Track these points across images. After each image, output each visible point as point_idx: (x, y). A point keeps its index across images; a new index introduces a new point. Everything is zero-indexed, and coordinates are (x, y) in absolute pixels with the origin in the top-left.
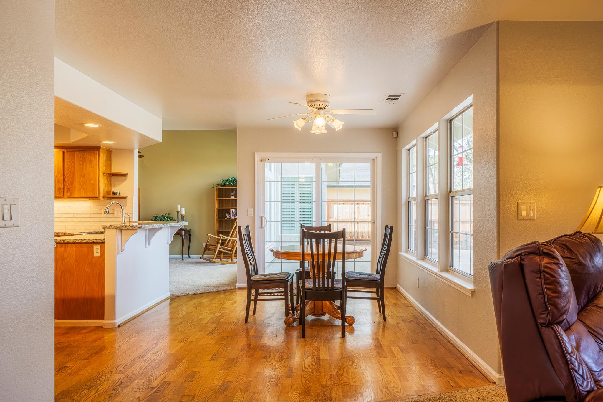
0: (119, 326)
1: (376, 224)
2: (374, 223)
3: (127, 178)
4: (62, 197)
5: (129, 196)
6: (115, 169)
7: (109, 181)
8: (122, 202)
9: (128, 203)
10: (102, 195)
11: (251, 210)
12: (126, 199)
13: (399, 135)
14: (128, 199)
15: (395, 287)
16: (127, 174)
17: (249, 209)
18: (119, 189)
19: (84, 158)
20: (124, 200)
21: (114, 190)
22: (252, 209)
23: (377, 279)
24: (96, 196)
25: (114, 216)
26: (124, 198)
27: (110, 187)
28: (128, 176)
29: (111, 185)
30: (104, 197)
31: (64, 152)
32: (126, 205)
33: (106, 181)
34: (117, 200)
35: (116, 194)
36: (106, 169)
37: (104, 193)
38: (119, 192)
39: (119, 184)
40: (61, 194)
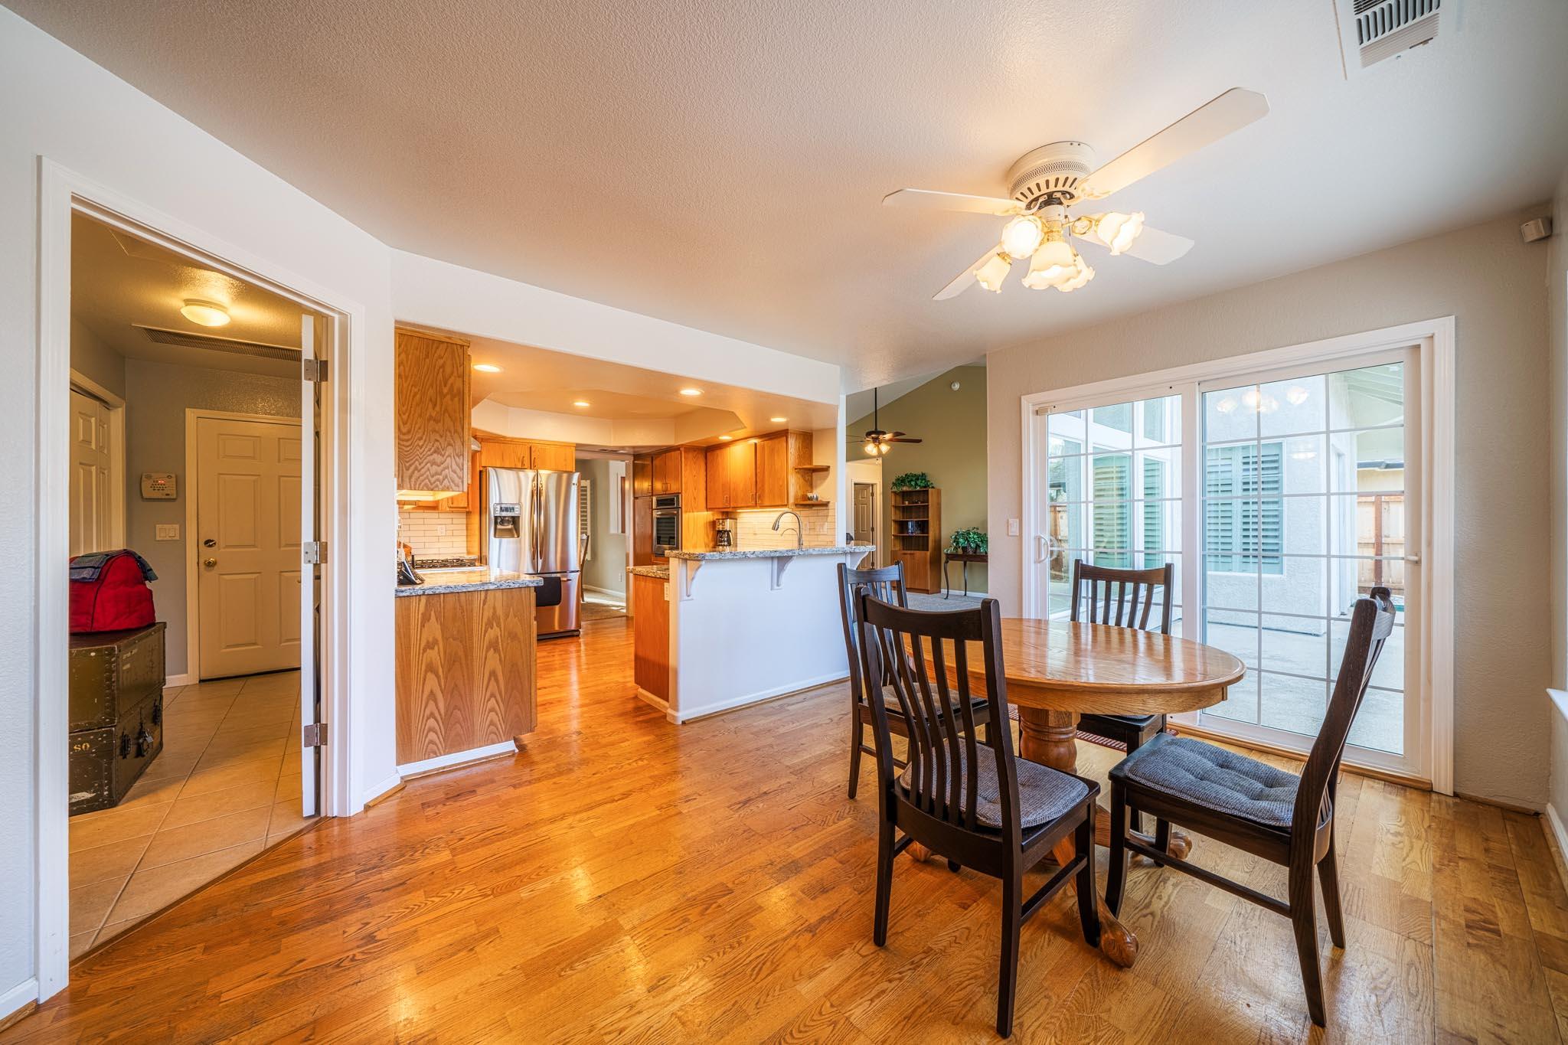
0: (684, 723)
1: (1430, 569)
2: (1418, 563)
3: (828, 474)
4: (755, 507)
5: (832, 502)
6: (818, 461)
7: (806, 479)
8: (822, 511)
9: (833, 512)
10: (791, 500)
11: (1014, 522)
12: (828, 506)
13: (1555, 231)
14: (832, 505)
15: (1537, 814)
16: (829, 467)
17: (1011, 521)
18: (819, 493)
19: (773, 448)
20: (824, 508)
21: (814, 494)
22: (1018, 520)
23: (1278, 820)
24: (781, 503)
25: (816, 533)
26: (826, 504)
27: (809, 488)
28: (831, 469)
29: (811, 486)
30: (796, 505)
31: (756, 444)
32: (827, 516)
33: (802, 480)
34: (814, 508)
35: (810, 499)
36: (800, 463)
37: (796, 499)
38: (815, 496)
39: (822, 483)
40: (754, 502)
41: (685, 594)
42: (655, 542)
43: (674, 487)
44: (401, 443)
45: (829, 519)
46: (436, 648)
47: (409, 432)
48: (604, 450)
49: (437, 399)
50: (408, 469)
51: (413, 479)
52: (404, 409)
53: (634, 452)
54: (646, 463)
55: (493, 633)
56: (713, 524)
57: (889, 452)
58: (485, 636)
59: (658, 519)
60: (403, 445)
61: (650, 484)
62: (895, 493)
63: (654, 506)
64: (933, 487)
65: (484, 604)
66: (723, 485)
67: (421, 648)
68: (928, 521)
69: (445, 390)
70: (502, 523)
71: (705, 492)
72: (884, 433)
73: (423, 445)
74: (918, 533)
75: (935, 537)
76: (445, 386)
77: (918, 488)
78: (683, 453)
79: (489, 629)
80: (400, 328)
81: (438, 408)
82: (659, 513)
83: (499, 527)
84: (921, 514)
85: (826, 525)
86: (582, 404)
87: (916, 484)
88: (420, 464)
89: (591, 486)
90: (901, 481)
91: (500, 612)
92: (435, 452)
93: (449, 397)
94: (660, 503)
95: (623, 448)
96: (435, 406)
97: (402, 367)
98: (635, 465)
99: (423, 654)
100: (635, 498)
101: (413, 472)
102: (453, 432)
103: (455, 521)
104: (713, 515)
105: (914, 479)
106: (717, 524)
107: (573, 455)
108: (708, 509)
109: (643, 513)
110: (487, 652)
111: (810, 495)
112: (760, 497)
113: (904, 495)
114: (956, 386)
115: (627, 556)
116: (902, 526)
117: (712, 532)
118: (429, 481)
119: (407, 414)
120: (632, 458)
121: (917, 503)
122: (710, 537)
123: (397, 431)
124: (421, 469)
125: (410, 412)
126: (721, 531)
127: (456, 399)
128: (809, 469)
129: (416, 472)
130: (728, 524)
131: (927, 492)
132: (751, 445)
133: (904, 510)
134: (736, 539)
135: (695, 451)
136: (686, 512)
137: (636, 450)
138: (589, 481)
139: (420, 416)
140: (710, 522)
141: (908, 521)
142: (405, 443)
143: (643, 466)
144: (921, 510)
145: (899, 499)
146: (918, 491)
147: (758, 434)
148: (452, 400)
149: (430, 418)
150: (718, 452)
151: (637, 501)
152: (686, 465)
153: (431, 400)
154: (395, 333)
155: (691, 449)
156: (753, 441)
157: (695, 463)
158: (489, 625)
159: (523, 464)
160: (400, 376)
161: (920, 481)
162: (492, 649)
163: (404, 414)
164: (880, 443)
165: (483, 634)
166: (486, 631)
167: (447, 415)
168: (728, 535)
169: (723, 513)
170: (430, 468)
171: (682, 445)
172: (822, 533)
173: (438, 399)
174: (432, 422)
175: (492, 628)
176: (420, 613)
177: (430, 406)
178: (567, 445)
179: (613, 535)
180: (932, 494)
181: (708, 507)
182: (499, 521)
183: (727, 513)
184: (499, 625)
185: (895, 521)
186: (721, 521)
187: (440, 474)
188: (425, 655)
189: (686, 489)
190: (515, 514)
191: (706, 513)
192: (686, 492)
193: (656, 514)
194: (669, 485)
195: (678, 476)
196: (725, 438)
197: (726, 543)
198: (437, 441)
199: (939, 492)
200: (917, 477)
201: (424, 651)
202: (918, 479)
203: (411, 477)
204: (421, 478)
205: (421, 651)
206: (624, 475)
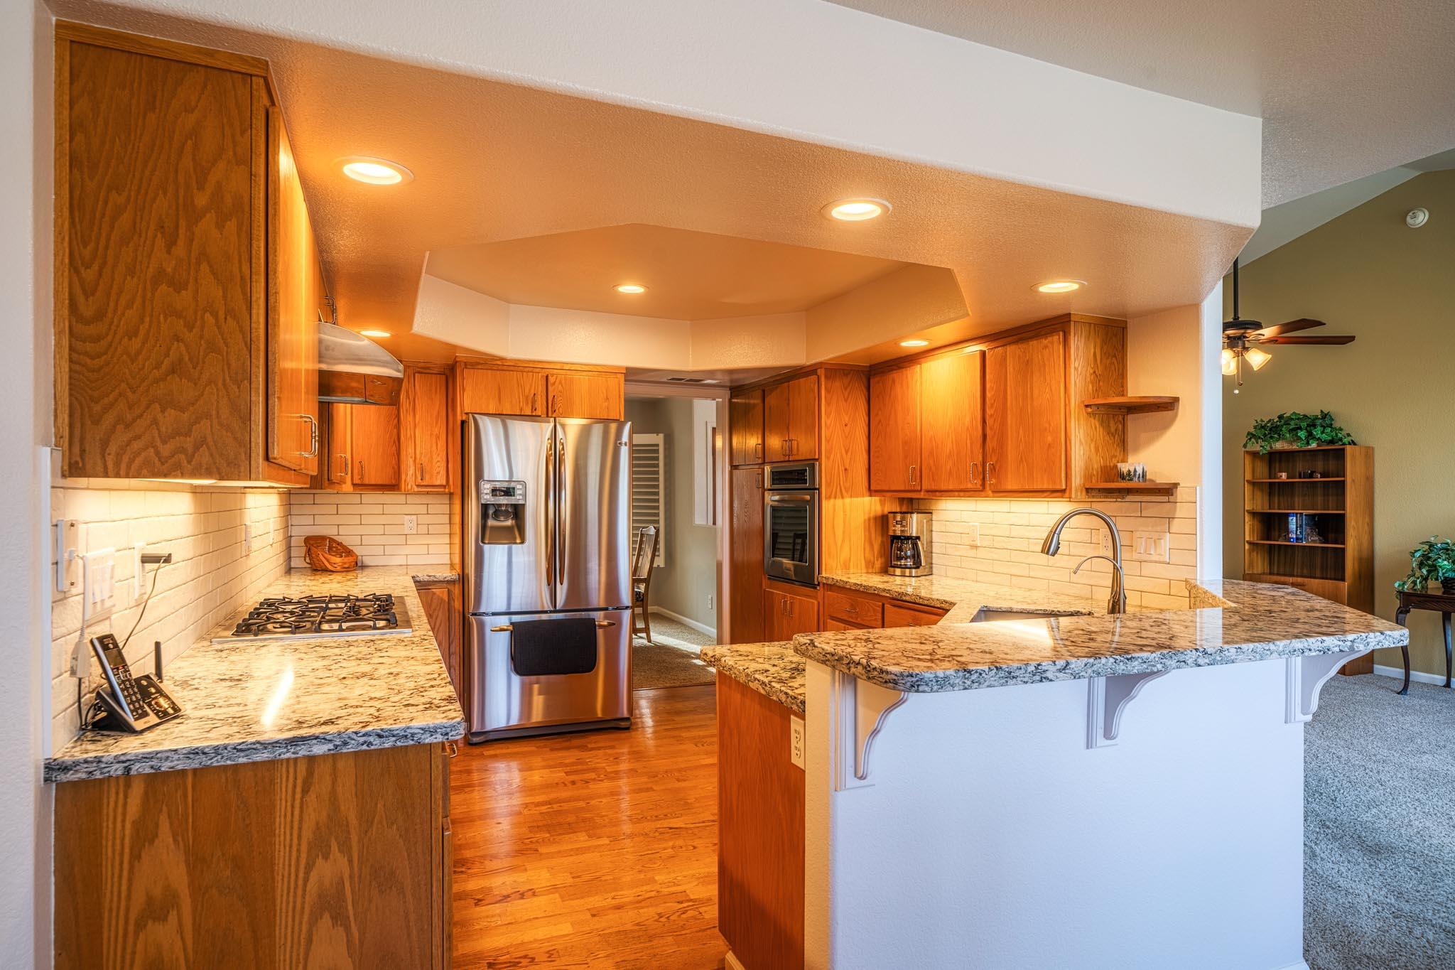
3: (1176, 415)
4: (982, 491)
5: (1181, 485)
6: (1142, 385)
7: (1113, 430)
8: (1155, 507)
9: (1181, 510)
10: (1077, 480)
12: (1172, 495)
14: (1180, 494)
16: (1176, 400)
18: (1146, 463)
19: (1028, 361)
20: (1164, 498)
21: (1136, 463)
24: (1058, 487)
25: (1135, 556)
26: (1168, 491)
27: (1118, 453)
28: (1182, 407)
29: (1122, 444)
30: (1088, 490)
31: (983, 354)
32: (1171, 519)
33: (1100, 430)
34: (1129, 498)
35: (1129, 476)
36: (1097, 391)
37: (1088, 476)
38: (1139, 471)
39: (1151, 441)
40: (978, 482)
41: (850, 770)
42: (768, 553)
43: (804, 446)
44: (79, 345)
45: (1176, 526)
46: (173, 916)
47: (100, 315)
48: (677, 379)
49: (177, 227)
50: (96, 422)
51: (113, 448)
52: (87, 252)
53: (731, 381)
54: (752, 401)
55: (331, 869)
56: (883, 521)
57: (1267, 367)
58: (306, 880)
59: (774, 509)
60: (86, 354)
61: (760, 442)
62: (1254, 455)
63: (767, 484)
64: (1353, 443)
65: (305, 791)
66: (905, 443)
67: (132, 922)
68: (1343, 516)
69: (201, 200)
70: (497, 515)
71: (866, 456)
72: (1258, 326)
73: (139, 352)
74: (1312, 541)
75: (1360, 551)
76: (201, 187)
77: (1314, 445)
78: (823, 379)
79: (320, 861)
80: (73, 27)
81: (180, 250)
82: (777, 498)
83: (491, 522)
84: (1320, 499)
85: (1167, 542)
86: (631, 289)
87: (1310, 436)
88: (131, 407)
89: (665, 443)
90: (1272, 430)
91: (350, 811)
92: (173, 371)
93: (210, 218)
94: (778, 477)
95: (711, 373)
96: (171, 244)
97: (79, 137)
98: (732, 407)
99: (136, 934)
100: (734, 467)
101: (113, 430)
102: (221, 315)
103: (432, 509)
104: (882, 503)
105: (1304, 425)
106: (891, 522)
107: (619, 388)
108: (871, 492)
109: (746, 497)
110: (313, 922)
111: (1124, 468)
112: (993, 468)
113: (1274, 459)
114: (1421, 218)
115: (719, 566)
116: (1271, 524)
117: (879, 539)
118: (157, 453)
119: (96, 267)
120: (727, 393)
121: (1311, 476)
122: (876, 547)
123: (66, 312)
124: (134, 420)
125: (105, 263)
126: (898, 538)
127: (231, 226)
128: (1118, 407)
129: (120, 427)
130: (915, 524)
131: (1340, 454)
132: (972, 355)
133: (1274, 489)
134: (930, 553)
135: (846, 375)
136: (828, 498)
137: (735, 376)
138: (661, 436)
139: (131, 271)
140: (876, 518)
141: (1287, 515)
142: (89, 347)
143: (747, 409)
144: (1320, 491)
145: (1262, 469)
146: (1313, 452)
147: (988, 330)
148: (220, 226)
149: (160, 276)
150: (895, 375)
151: (736, 472)
152: (828, 404)
153: (161, 227)
154: (59, 39)
155: (839, 371)
156: (976, 348)
157: (846, 400)
158: (319, 847)
159: (533, 409)
160: (74, 162)
161: (1319, 429)
162: (327, 916)
163: (88, 267)
164: (1245, 349)
165: (301, 875)
166: (309, 868)
167: (204, 267)
168: (915, 547)
169: (902, 500)
170: (160, 416)
171: (821, 363)
172: (1155, 558)
173: (183, 223)
174: (163, 288)
175: (326, 857)
176: (128, 825)
177: (160, 242)
178: (607, 372)
179: (700, 527)
180: (1353, 456)
181: (872, 488)
182: (491, 512)
183: (911, 500)
184: (345, 847)
185: (1253, 514)
186: (898, 518)
187: (188, 434)
188: (142, 936)
189: (829, 452)
190: (517, 499)
191: (867, 499)
192: (828, 458)
193: (772, 498)
194: (795, 443)
195: (813, 426)
196: (913, 344)
197: (910, 563)
198: (177, 338)
199: (1369, 453)
200: (1307, 423)
201: (140, 926)
202: (1314, 426)
203: (105, 444)
204: (136, 445)
205: (131, 928)
206: (715, 426)
